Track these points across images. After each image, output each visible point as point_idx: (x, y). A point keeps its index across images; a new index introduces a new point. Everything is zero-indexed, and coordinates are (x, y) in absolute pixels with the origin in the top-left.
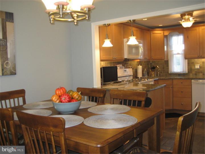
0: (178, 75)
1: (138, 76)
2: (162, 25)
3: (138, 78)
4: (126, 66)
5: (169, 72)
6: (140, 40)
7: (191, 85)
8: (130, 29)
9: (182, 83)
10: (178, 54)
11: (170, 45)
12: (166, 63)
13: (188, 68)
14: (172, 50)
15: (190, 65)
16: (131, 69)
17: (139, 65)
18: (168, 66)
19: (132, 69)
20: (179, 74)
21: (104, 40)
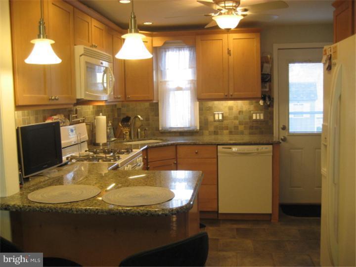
0: (178, 134)
1: (97, 142)
2: (151, 23)
3: (98, 145)
4: (73, 118)
5: (160, 129)
6: (106, 52)
7: (217, 156)
8: (88, 23)
9: (196, 153)
10: (179, 89)
11: (162, 69)
12: (154, 108)
13: (200, 119)
14: (165, 80)
15: (204, 112)
16: (84, 124)
17: (99, 115)
18: (157, 115)
19: (86, 124)
20: (181, 133)
21: (32, 42)
